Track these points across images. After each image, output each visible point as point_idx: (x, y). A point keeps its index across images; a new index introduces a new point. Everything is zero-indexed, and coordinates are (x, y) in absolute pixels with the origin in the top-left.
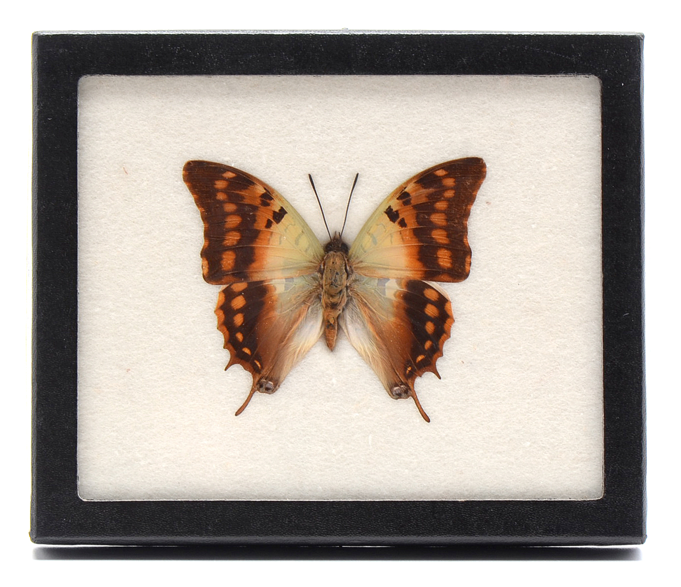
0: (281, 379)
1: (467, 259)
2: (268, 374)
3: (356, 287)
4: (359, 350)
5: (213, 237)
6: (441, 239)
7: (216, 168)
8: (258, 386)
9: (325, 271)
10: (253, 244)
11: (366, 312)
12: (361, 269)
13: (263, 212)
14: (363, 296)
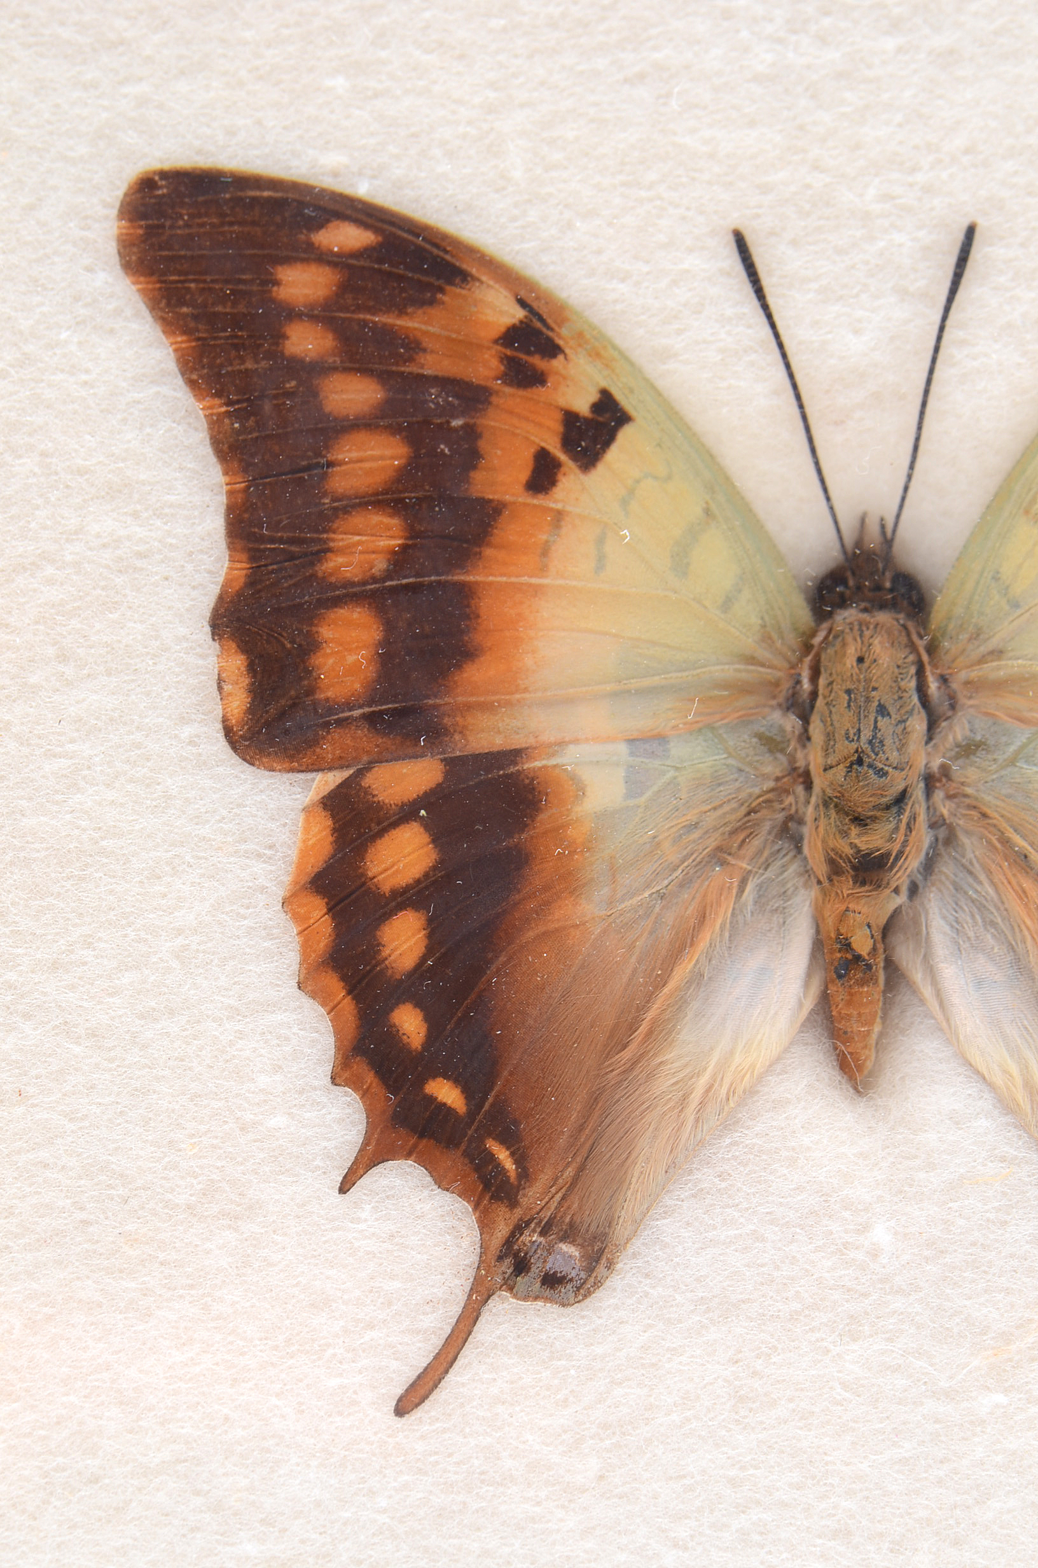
0: (621, 1231)
2: (553, 1205)
3: (969, 774)
4: (999, 1080)
5: (272, 540)
7: (278, 205)
8: (507, 1266)
9: (820, 702)
10: (467, 572)
11: (1027, 897)
12: (998, 686)
13: (511, 413)
14: (1008, 820)
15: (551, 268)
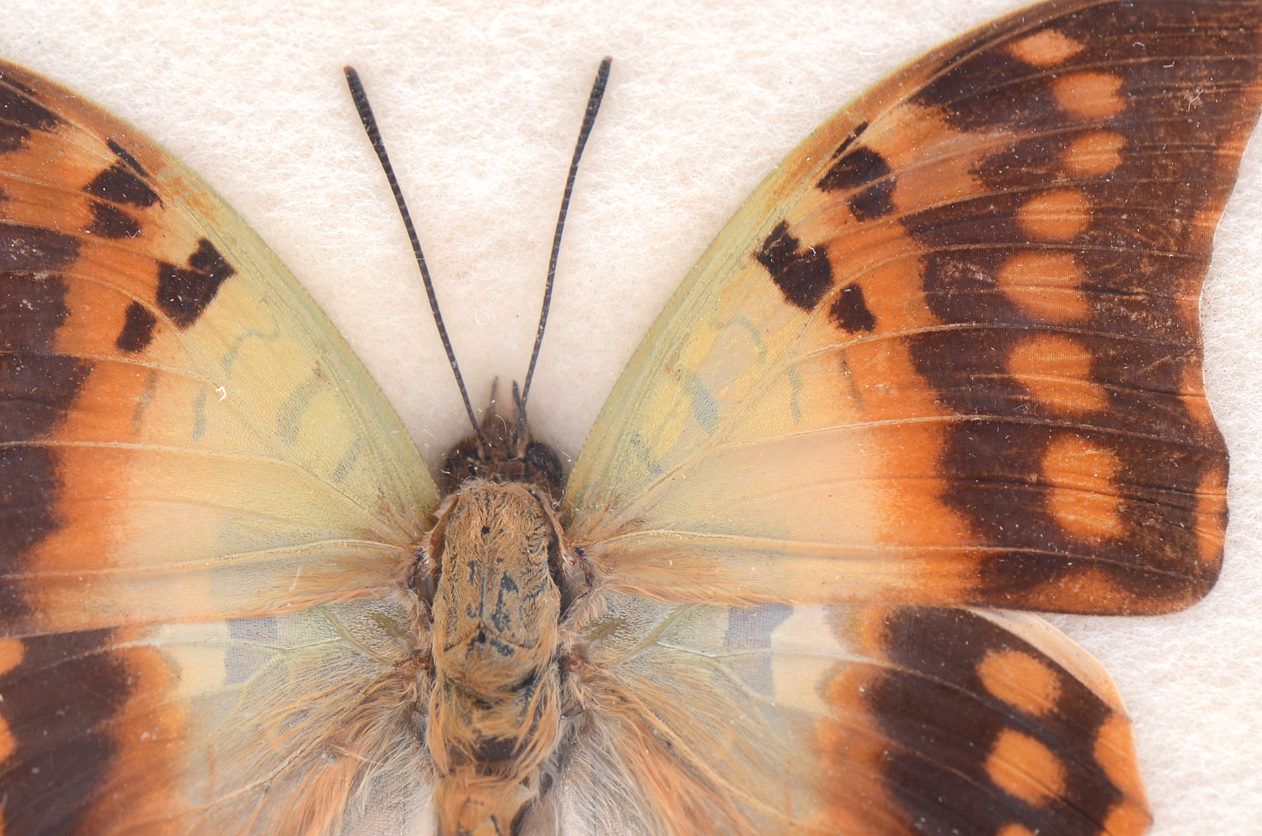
1: (1207, 492)
3: (606, 655)
6: (1060, 389)
9: (443, 578)
10: (51, 436)
11: (669, 787)
12: (637, 559)
13: (102, 266)
14: (649, 704)
15: (146, 109)
